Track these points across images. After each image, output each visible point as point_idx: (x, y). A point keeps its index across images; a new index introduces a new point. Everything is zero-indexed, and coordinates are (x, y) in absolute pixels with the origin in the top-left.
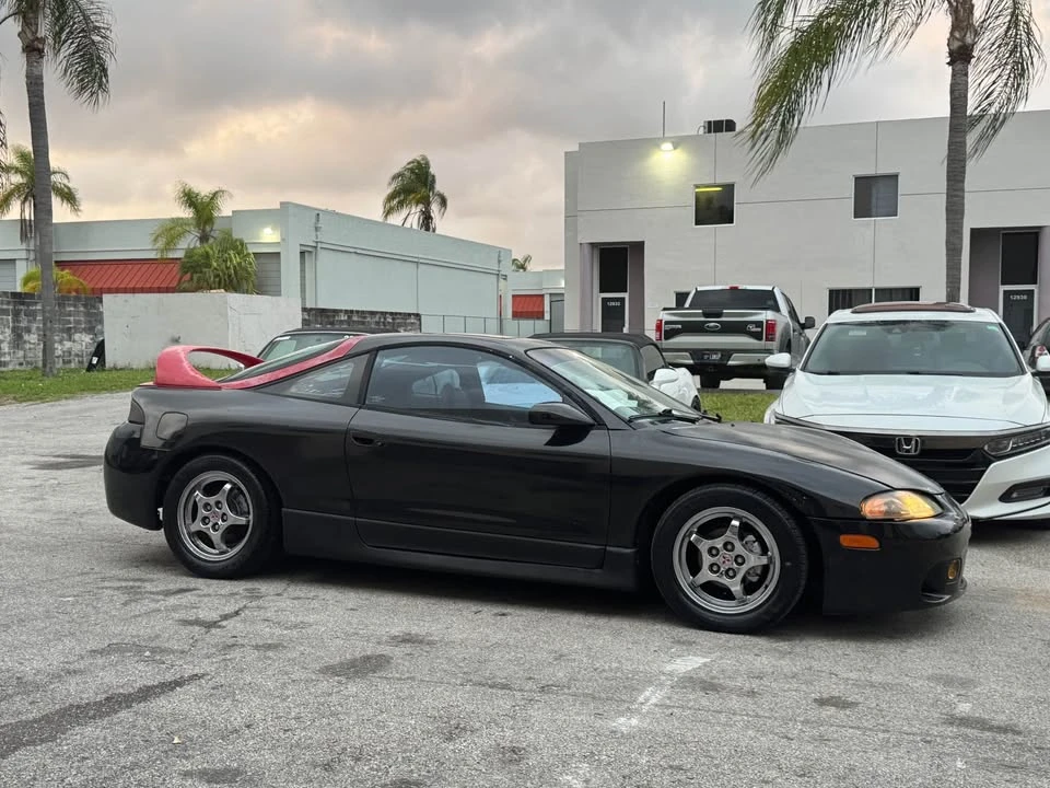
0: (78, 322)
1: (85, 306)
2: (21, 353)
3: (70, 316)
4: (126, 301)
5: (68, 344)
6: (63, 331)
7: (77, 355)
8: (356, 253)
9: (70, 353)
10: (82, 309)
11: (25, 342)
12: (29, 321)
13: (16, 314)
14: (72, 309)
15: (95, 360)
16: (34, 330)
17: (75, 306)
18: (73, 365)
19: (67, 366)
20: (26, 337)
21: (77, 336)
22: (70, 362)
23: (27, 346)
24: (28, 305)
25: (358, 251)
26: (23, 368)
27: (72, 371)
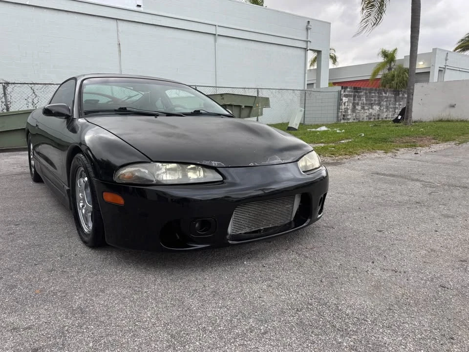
0: (375, 100)
1: (378, 93)
2: (354, 114)
3: (373, 98)
4: (423, 86)
5: (371, 110)
6: (369, 104)
7: (374, 116)
8: (459, 70)
9: (371, 115)
10: (377, 95)
11: (356, 109)
12: (359, 100)
13: (354, 96)
14: (374, 94)
15: (400, 117)
16: (360, 104)
17: (375, 93)
18: (372, 120)
19: (370, 120)
20: (357, 107)
21: (374, 107)
22: (371, 118)
23: (357, 111)
24: (359, 92)
25: (461, 70)
26: (355, 121)
27: (371, 122)
